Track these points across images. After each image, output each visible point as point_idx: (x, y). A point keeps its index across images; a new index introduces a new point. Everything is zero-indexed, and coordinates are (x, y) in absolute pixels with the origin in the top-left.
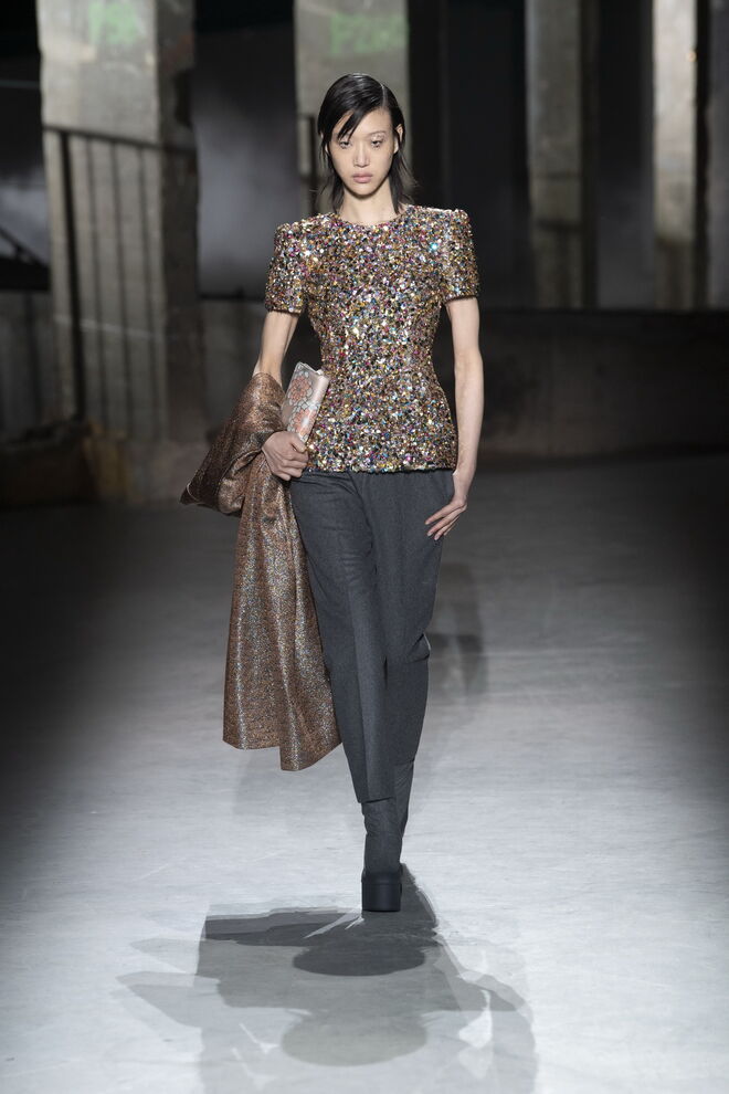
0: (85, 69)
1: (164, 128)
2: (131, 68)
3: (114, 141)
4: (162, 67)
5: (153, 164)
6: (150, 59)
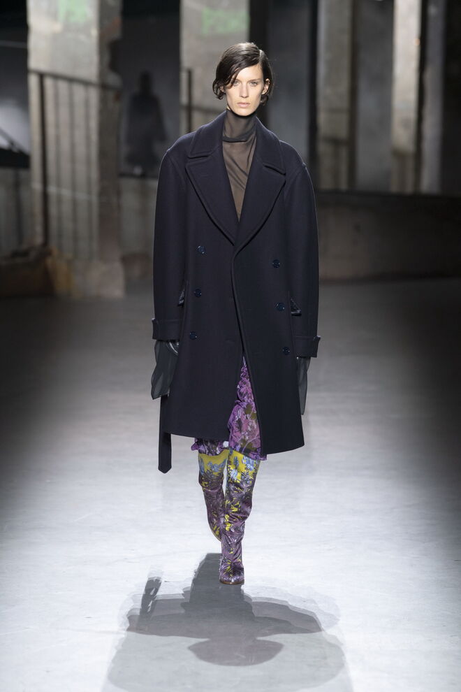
0: (55, 37)
1: (101, 74)
2: (82, 37)
3: (71, 80)
4: (102, 37)
5: (94, 95)
6: (94, 32)
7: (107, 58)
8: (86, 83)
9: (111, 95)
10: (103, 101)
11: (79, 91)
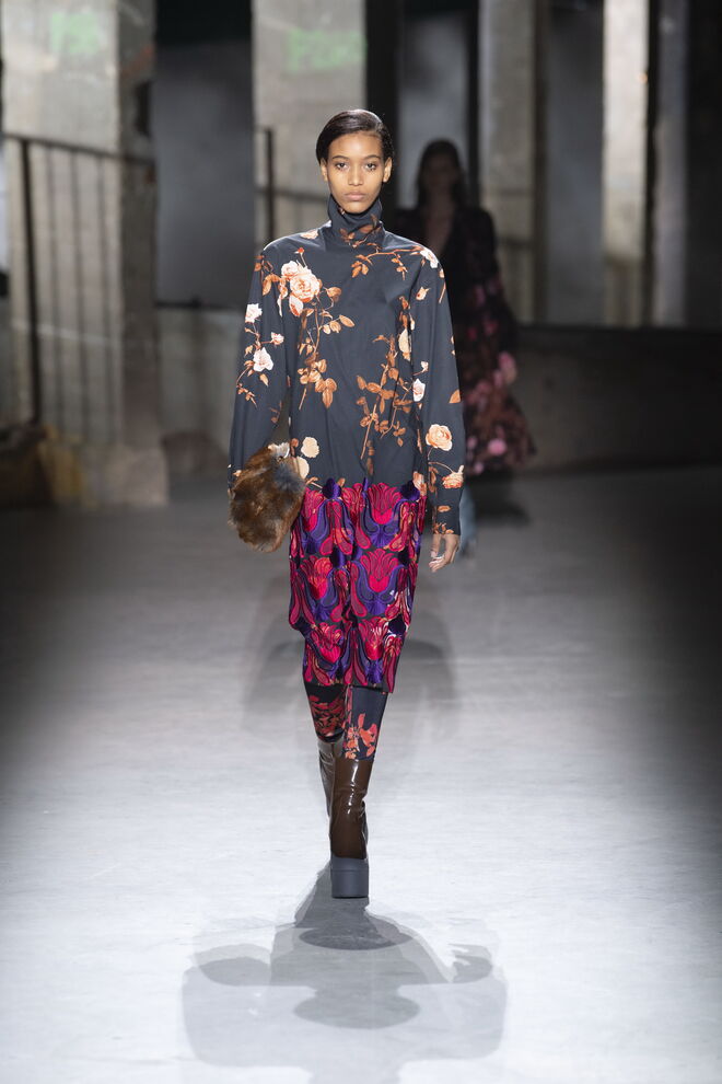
0: (46, 78)
1: (124, 139)
2: (91, 79)
3: (74, 150)
4: (123, 77)
5: (112, 173)
6: (111, 70)
7: (132, 113)
8: (99, 155)
9: (140, 172)
10: (127, 183)
11: (87, 167)
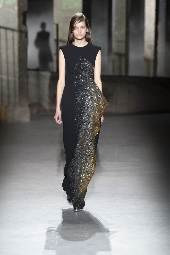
1: (19, 26)
2: (11, 10)
3: (6, 29)
4: (19, 10)
5: (16, 35)
6: (16, 8)
7: (22, 19)
8: (13, 30)
9: (23, 35)
10: (20, 38)
11: (10, 33)
